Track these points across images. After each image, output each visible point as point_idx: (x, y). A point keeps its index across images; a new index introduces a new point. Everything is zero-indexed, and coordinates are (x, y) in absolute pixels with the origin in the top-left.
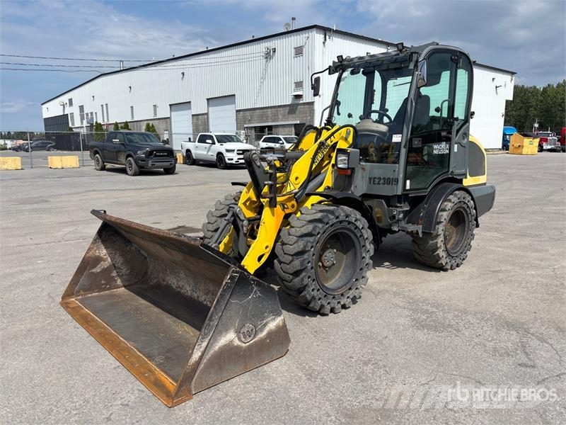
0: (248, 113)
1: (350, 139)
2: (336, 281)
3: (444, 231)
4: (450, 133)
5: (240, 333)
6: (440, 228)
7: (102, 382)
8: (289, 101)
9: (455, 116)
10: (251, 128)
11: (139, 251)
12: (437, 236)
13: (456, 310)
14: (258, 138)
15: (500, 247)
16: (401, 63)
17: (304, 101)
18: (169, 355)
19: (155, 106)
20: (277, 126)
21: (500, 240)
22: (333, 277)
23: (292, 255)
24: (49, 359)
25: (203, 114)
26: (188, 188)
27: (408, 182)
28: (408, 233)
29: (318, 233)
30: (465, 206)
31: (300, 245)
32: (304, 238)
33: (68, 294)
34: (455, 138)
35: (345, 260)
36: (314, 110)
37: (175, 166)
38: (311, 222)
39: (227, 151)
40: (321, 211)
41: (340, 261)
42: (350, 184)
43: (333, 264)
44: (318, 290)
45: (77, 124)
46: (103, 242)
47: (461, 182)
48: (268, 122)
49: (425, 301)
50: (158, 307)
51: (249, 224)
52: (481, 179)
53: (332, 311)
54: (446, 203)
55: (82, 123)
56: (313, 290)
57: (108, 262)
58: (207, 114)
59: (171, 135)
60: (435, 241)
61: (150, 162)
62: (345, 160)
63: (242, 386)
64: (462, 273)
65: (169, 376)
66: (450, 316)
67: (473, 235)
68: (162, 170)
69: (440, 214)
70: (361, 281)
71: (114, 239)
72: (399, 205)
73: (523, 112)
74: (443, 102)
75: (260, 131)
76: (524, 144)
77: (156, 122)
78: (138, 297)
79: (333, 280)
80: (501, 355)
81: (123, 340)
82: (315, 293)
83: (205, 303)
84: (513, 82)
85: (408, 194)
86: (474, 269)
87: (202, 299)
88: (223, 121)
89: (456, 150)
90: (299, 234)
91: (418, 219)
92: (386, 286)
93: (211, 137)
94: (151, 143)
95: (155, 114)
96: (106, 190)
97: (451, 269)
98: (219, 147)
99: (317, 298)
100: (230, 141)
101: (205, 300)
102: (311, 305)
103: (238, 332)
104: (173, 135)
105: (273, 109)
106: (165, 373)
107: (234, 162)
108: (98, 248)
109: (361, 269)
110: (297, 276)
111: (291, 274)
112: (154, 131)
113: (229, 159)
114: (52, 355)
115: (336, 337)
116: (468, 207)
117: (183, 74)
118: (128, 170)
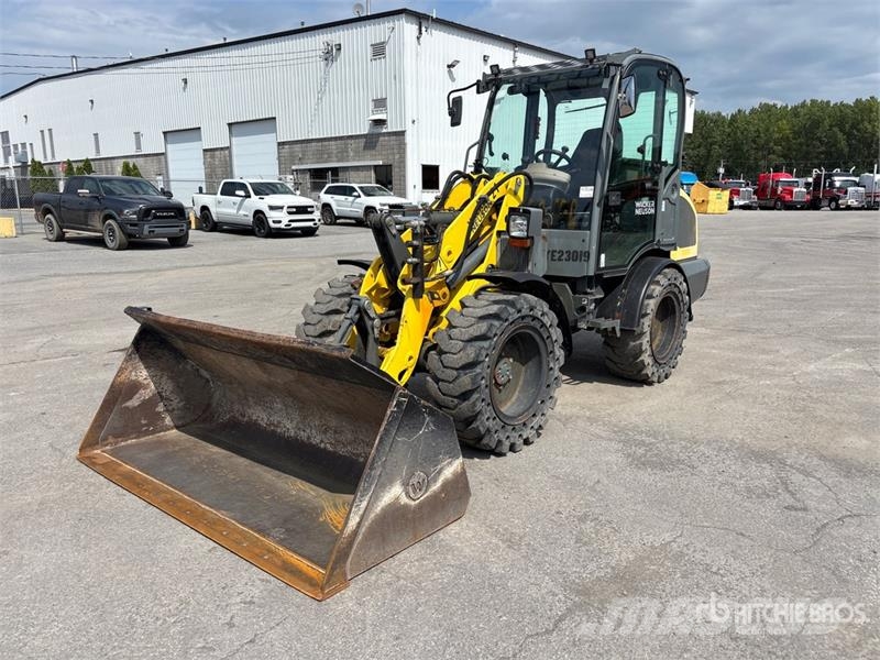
0: (297, 148)
1: (521, 193)
2: (513, 405)
3: (651, 326)
4: (656, 183)
5: (408, 485)
6: (647, 322)
7: (199, 573)
8: (364, 128)
9: (663, 160)
10: (303, 171)
11: (198, 370)
12: (642, 334)
13: (681, 439)
14: (317, 187)
15: (713, 348)
16: (588, 78)
17: (390, 130)
18: (290, 526)
19: (137, 134)
20: (346, 169)
21: (714, 338)
22: (508, 399)
23: (457, 369)
24: (97, 545)
25: (222, 149)
26: (217, 268)
27: (603, 256)
28: (598, 331)
29: (495, 335)
30: (676, 290)
31: (470, 353)
32: (473, 343)
33: (90, 442)
34: (663, 191)
35: (523, 373)
36: (405, 144)
37: (187, 233)
38: (482, 318)
39: (271, 208)
40: (496, 302)
41: (517, 375)
42: (526, 261)
43: (509, 380)
44: (494, 418)
46: (143, 358)
47: (667, 255)
48: (332, 161)
49: (636, 428)
50: (243, 456)
51: (382, 324)
52: (691, 251)
53: (512, 448)
54: (652, 287)
55: (7, 161)
56: (488, 419)
57: (150, 390)
58: (229, 148)
59: (167, 182)
60: (638, 342)
61: (146, 227)
62: (522, 225)
63: (417, 563)
64: (674, 387)
65: (303, 556)
66: (677, 448)
67: (685, 332)
68: (166, 240)
69: (646, 302)
70: (548, 403)
71: (159, 352)
72: (589, 290)
73: (703, 151)
74: (647, 138)
75: (318, 176)
76: (710, 198)
77: (141, 160)
78: (204, 443)
79: (509, 404)
80: (758, 497)
81: (207, 508)
82: (490, 424)
83: (322, 445)
84: (693, 105)
85: (602, 274)
86: (689, 381)
87: (316, 440)
88: (255, 160)
89: (663, 210)
90: (466, 337)
91: (614, 311)
92: (574, 410)
93: (243, 186)
94: (145, 196)
95: (139, 147)
96: (78, 274)
97: (659, 382)
98: (256, 202)
99: (493, 431)
100: (275, 193)
101: (322, 441)
102: (485, 441)
103: (405, 484)
104: (172, 183)
105: (339, 142)
106: (295, 552)
107: (282, 226)
108: (135, 368)
109: (548, 386)
110: (465, 400)
111: (455, 397)
112: (138, 175)
113: (274, 222)
114: (98, 538)
115: (528, 485)
116: (680, 292)
117: (185, 81)
118: (107, 240)
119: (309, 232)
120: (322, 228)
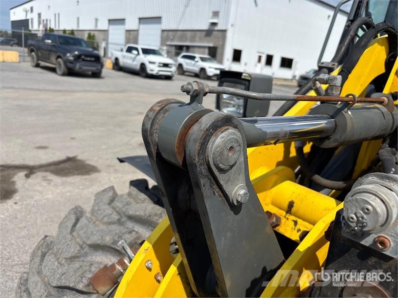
0: (171, 33)
8: (205, 27)
10: (172, 46)
14: (177, 54)
17: (219, 29)
19: (96, 19)
20: (194, 47)
25: (134, 31)
36: (226, 37)
39: (150, 62)
45: (35, 27)
48: (187, 42)
55: (39, 27)
58: (137, 31)
59: (107, 44)
61: (78, 65)
68: (91, 73)
75: (180, 48)
77: (97, 32)
88: (150, 37)
93: (137, 49)
95: (96, 26)
98: (142, 58)
104: (110, 45)
107: (154, 73)
112: (94, 39)
113: (150, 70)
118: (58, 70)
119: (168, 78)
120: (176, 76)
